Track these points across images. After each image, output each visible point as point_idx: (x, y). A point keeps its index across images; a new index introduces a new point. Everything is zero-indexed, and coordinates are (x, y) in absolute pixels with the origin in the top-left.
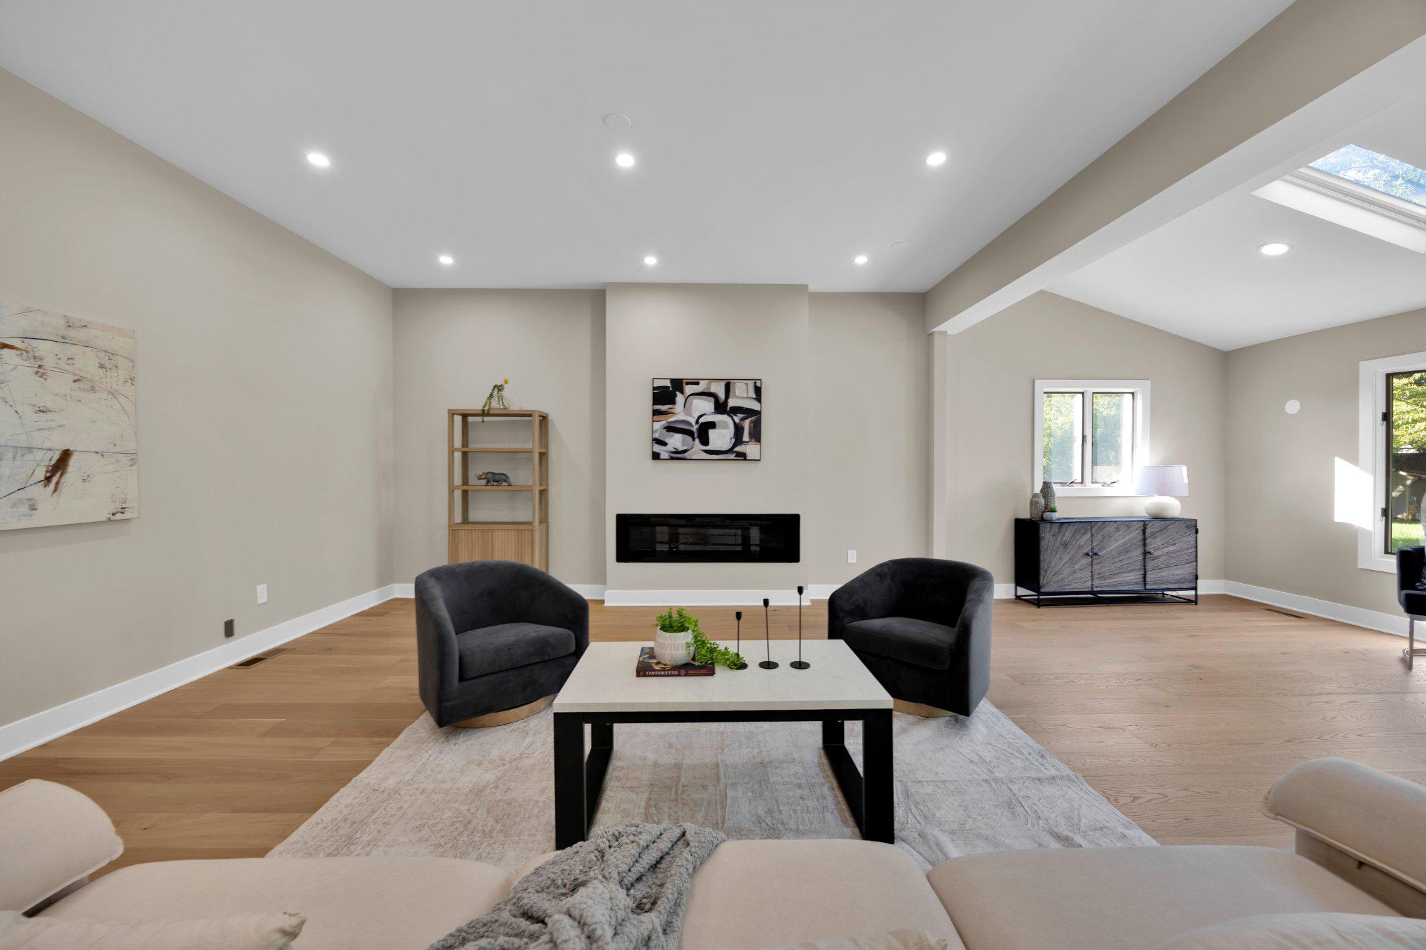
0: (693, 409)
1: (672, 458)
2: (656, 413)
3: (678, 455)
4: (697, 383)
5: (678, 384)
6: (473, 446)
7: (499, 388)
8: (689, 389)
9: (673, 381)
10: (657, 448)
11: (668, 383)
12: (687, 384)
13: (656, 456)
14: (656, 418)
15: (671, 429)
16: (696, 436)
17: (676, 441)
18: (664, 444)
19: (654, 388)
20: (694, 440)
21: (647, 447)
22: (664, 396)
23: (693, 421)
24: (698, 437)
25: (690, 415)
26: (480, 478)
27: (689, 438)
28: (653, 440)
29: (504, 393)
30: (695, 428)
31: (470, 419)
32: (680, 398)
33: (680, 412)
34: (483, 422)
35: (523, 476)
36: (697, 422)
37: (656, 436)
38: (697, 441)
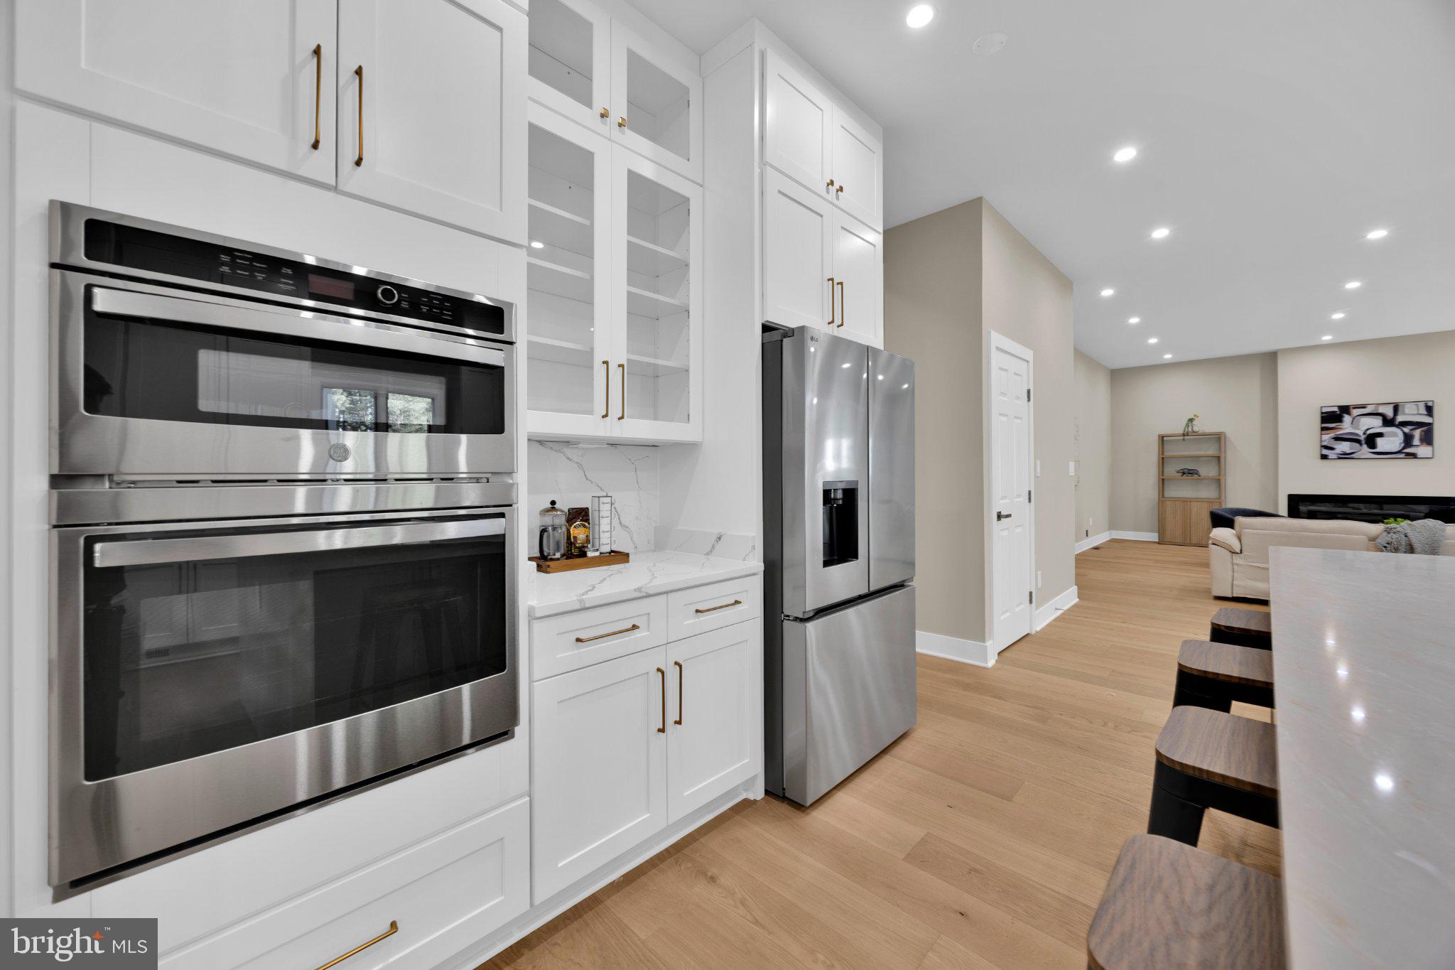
0: (1361, 423)
1: (1340, 458)
2: (1323, 429)
3: (1345, 456)
4: (1364, 408)
5: (1345, 410)
6: (1166, 454)
7: (1191, 420)
8: (1355, 412)
9: (1341, 408)
10: (1325, 452)
11: (1336, 409)
12: (1354, 408)
13: (1324, 457)
14: (1323, 432)
15: (1337, 439)
16: (1363, 442)
17: (1345, 447)
18: (1332, 449)
19: (1322, 413)
20: (1361, 444)
21: (1316, 451)
22: (1331, 418)
23: (1360, 433)
24: (1366, 443)
25: (1359, 429)
26: (1178, 472)
27: (1357, 445)
28: (1322, 446)
29: (1194, 423)
30: (1362, 438)
31: (1165, 438)
32: (1347, 419)
33: (1347, 426)
34: (1184, 440)
35: (1207, 471)
36: (1364, 434)
37: (1325, 444)
38: (1365, 446)
